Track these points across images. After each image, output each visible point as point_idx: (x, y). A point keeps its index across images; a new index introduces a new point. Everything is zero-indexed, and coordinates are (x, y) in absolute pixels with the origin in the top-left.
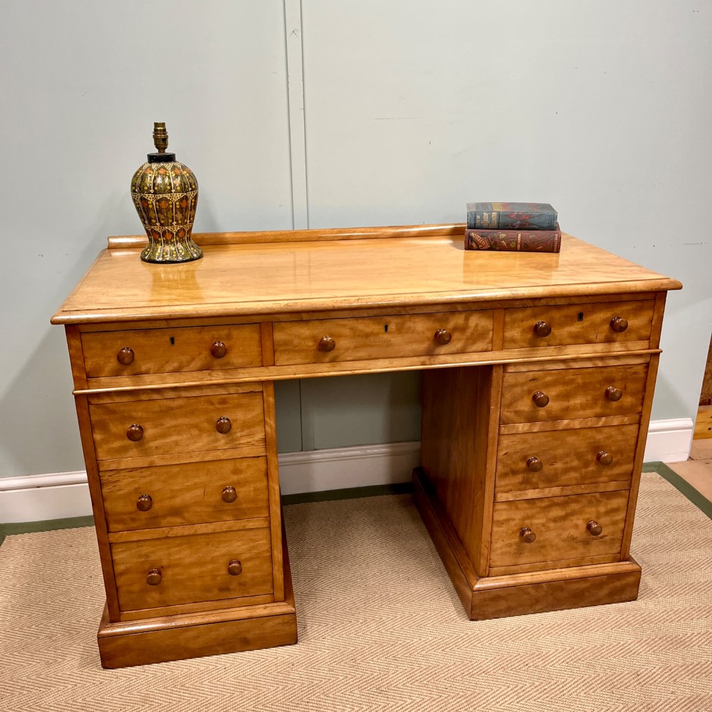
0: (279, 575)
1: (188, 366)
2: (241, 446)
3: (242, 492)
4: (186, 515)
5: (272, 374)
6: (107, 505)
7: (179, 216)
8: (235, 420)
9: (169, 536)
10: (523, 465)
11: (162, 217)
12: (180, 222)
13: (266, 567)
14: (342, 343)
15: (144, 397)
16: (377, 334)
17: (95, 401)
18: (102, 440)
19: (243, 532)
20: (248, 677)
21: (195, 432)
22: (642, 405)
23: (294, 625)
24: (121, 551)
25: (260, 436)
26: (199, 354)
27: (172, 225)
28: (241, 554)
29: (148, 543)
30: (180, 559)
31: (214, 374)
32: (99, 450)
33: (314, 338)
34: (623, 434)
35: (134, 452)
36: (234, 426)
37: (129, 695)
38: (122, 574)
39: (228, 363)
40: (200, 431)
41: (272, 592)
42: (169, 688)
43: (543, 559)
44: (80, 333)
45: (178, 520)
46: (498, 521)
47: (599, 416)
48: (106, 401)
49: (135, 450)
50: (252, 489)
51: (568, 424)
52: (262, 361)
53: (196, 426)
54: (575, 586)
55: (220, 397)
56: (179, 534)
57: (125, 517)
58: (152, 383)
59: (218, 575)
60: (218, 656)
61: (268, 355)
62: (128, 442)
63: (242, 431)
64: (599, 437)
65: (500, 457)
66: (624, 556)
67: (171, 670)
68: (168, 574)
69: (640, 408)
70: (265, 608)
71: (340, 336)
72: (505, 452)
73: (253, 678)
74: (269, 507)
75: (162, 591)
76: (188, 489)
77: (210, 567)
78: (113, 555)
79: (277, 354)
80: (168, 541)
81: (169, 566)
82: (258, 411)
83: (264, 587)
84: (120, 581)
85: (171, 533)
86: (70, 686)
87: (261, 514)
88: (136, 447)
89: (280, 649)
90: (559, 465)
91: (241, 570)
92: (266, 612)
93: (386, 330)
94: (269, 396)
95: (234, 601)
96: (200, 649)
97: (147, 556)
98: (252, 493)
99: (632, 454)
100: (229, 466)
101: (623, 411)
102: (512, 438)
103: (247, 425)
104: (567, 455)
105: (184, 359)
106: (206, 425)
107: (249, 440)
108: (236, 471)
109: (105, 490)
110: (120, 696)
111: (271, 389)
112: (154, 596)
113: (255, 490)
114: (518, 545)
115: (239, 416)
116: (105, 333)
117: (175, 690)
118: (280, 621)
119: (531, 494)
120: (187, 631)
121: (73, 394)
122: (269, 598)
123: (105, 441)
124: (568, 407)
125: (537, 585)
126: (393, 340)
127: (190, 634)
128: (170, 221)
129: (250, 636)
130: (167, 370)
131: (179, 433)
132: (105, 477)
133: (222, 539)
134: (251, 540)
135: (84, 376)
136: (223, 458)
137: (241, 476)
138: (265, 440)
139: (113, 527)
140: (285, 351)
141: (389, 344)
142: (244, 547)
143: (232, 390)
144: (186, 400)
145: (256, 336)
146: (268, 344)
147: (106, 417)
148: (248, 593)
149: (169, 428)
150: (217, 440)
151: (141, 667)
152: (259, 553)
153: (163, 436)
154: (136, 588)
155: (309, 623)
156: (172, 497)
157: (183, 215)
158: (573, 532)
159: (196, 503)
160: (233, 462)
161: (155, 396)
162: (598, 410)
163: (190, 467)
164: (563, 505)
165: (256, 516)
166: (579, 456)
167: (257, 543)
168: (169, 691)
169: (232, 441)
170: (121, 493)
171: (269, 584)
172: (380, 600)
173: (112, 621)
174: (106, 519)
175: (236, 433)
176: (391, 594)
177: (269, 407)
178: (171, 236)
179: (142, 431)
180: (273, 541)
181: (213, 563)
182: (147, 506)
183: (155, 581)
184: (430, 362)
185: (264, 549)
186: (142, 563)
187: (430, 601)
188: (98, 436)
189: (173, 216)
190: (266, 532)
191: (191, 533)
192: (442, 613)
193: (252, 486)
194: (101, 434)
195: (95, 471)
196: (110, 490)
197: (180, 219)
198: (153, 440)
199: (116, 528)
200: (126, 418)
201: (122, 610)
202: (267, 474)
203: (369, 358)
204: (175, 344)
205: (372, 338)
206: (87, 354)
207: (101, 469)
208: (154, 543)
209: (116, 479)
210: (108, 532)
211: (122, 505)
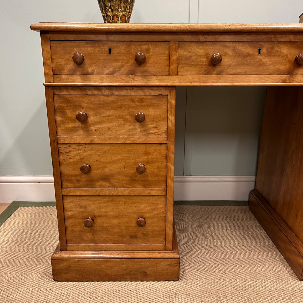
0: (170, 232)
1: (119, 71)
2: (151, 135)
3: (149, 168)
4: (112, 181)
5: (174, 82)
6: (62, 168)
7: (123, 5)
8: (149, 115)
9: (101, 194)
11: (112, 4)
12: (123, 9)
13: (162, 224)
14: (226, 61)
15: (90, 92)
16: (253, 56)
17: (57, 92)
18: (61, 121)
19: (148, 198)
20: (145, 298)
21: (121, 121)
23: (178, 267)
24: (70, 202)
25: (164, 128)
26: (127, 63)
27: (118, 11)
28: (146, 213)
29: (86, 198)
30: (106, 212)
31: (136, 78)
32: (59, 128)
33: (207, 55)
35: (81, 132)
36: (147, 119)
37: (66, 299)
38: (69, 218)
39: (146, 71)
40: (124, 121)
41: (164, 243)
42: (93, 298)
44: (50, 40)
45: (107, 184)
48: (65, 93)
49: (82, 130)
50: (156, 167)
52: (169, 71)
53: (122, 118)
55: (139, 97)
56: (107, 194)
57: (73, 178)
58: (95, 81)
59: (130, 226)
60: (126, 282)
61: (173, 66)
62: (78, 124)
63: (152, 124)
67: (95, 287)
68: (98, 221)
70: (159, 253)
71: (225, 55)
73: (148, 299)
74: (166, 181)
75: (94, 232)
76: (114, 162)
77: (125, 219)
78: (64, 204)
79: (180, 66)
80: (99, 198)
81: (100, 216)
82: (163, 110)
83: (159, 239)
84: (68, 223)
85: (102, 192)
86: (31, 289)
87: (161, 185)
88: (82, 128)
89: (167, 283)
91: (145, 224)
92: (159, 256)
93: (259, 53)
94: (172, 99)
95: (139, 246)
96: (115, 275)
97: (85, 207)
98: (156, 171)
100: (142, 149)
103: (155, 120)
105: (116, 65)
106: (129, 117)
107: (156, 131)
108: (147, 153)
109: (61, 158)
110: (60, 299)
111: (174, 93)
112: (88, 236)
113: (158, 168)
115: (150, 113)
116: (66, 42)
117: (96, 300)
118: (169, 263)
120: (107, 262)
121: (44, 85)
122: (162, 246)
123: (63, 122)
126: (263, 60)
127: (109, 264)
128: (117, 8)
129: (148, 271)
130: (105, 73)
131: (111, 122)
132: (62, 148)
133: (134, 200)
134: (153, 203)
135: (51, 73)
136: (138, 142)
137: (149, 157)
138: (167, 132)
139: (65, 184)
140: (185, 64)
141: (260, 64)
142: (148, 208)
143: (147, 92)
144: (116, 97)
145: (166, 51)
146: (174, 58)
147: (64, 105)
148: (149, 241)
149: (104, 117)
150: (135, 129)
151: (77, 283)
152: (158, 214)
153: (100, 122)
154: (77, 229)
155: (187, 269)
156: (104, 167)
157: (125, 5)
159: (119, 173)
160: (144, 146)
161: (97, 92)
163: (117, 147)
165: (157, 186)
167: (157, 206)
168: (92, 300)
169: (145, 130)
170: (71, 160)
171: (163, 237)
172: (233, 261)
173: (61, 250)
174: (61, 178)
175: (148, 125)
176: (241, 258)
177: (171, 108)
178: (117, 18)
179: (87, 116)
180: (167, 206)
181: (127, 218)
182: (86, 170)
183: (89, 224)
184: (290, 80)
185: (161, 211)
186: (82, 212)
187: (269, 265)
188: (58, 118)
189: (119, 5)
190: (163, 199)
191: (114, 195)
192: (278, 274)
193: (156, 164)
194: (60, 117)
195: (56, 143)
196: (64, 158)
197: (124, 8)
198: (94, 125)
199: (67, 185)
200: (77, 106)
201: (68, 243)
202: (167, 157)
203: (245, 74)
204: (111, 53)
205: (248, 58)
206: (53, 57)
207: (59, 142)
208: (90, 198)
209: (68, 150)
210: (62, 188)
211: (72, 169)
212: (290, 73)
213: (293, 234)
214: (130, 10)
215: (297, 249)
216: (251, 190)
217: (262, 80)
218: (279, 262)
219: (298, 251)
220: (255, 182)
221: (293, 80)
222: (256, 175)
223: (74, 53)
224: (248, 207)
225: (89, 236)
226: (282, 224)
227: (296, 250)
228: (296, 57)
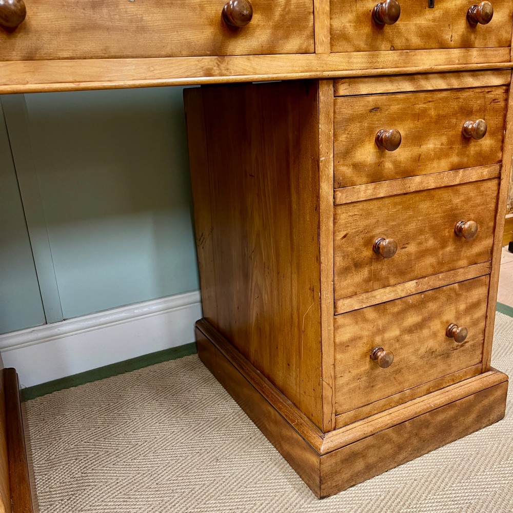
10: (367, 253)
16: (115, 3)
22: (502, 149)
34: (482, 194)
43: (399, 388)
46: (342, 344)
47: (455, 168)
51: (422, 183)
64: (457, 200)
65: (338, 242)
69: (500, 155)
72: (345, 233)
90: (412, 248)
99: (492, 224)
101: (482, 160)
102: (355, 210)
104: (421, 231)
114: (368, 374)
119: (383, 295)
124: (420, 155)
126: (146, 17)
141: (141, 28)
158: (431, 344)
162: (455, 159)
164: (418, 306)
166: (435, 231)
172: (181, 501)
176: (197, 487)
184: (220, 69)
187: (256, 483)
192: (277, 498)
203: (106, 56)
205: (105, 11)
212: (218, 52)
213: (289, 402)
215: (301, 436)
216: (197, 322)
217: (156, 72)
218: (273, 467)
219: (304, 439)
220: (202, 301)
221: (228, 69)
222: (200, 289)
224: (196, 356)
226: (266, 385)
227: (301, 438)
228: (224, 10)
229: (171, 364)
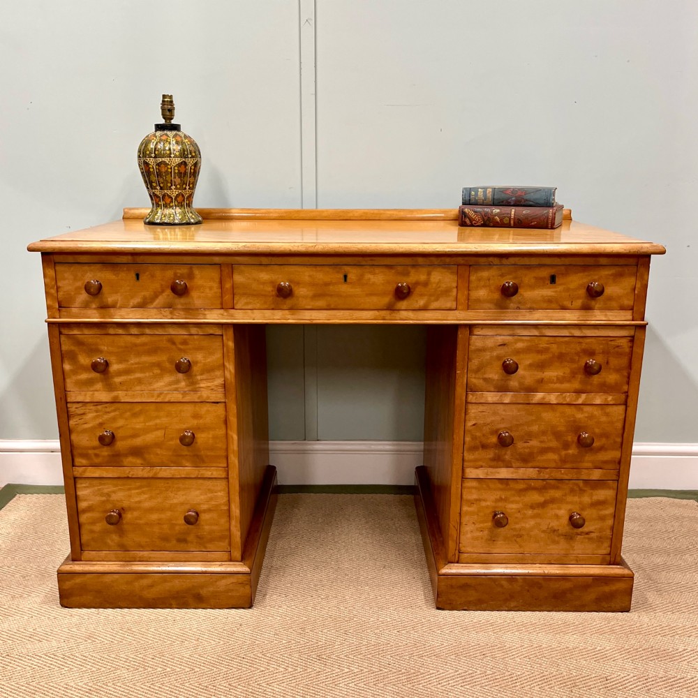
0: (236, 532)
1: (151, 302)
2: (202, 389)
3: (201, 438)
4: (147, 456)
6: (74, 437)
7: (178, 180)
8: (196, 363)
9: (130, 476)
10: (494, 439)
11: (161, 180)
12: (178, 186)
13: (223, 521)
14: (300, 291)
15: (111, 331)
16: (336, 284)
17: (65, 331)
18: (71, 370)
19: (201, 481)
20: (194, 630)
21: (157, 371)
22: (628, 383)
23: (248, 586)
24: (85, 487)
25: (220, 381)
26: (163, 292)
27: (171, 189)
28: (199, 504)
29: (109, 481)
30: (140, 502)
31: (175, 312)
32: (68, 381)
33: (272, 282)
34: (607, 415)
35: (99, 386)
36: (195, 369)
37: (77, 631)
38: (84, 511)
39: (190, 303)
40: (161, 370)
41: (229, 550)
43: (521, 550)
44: (55, 263)
45: (139, 461)
46: (468, 501)
47: (579, 392)
48: (75, 332)
49: (100, 383)
50: (210, 436)
51: (543, 398)
52: (222, 304)
53: (158, 365)
54: (555, 586)
55: (181, 337)
56: (139, 476)
57: (90, 452)
58: (117, 316)
59: (176, 525)
60: (171, 610)
61: (227, 297)
62: (94, 375)
63: (202, 375)
64: (579, 416)
65: (467, 428)
66: (614, 558)
67: (123, 616)
68: (128, 516)
69: (625, 388)
70: (220, 565)
71: (298, 283)
72: (474, 423)
74: (227, 457)
75: (121, 533)
76: (149, 430)
77: (169, 514)
78: (77, 491)
79: (236, 298)
80: (129, 482)
81: (129, 509)
82: (218, 355)
83: (222, 544)
84: (84, 518)
85: (131, 473)
86: (26, 618)
87: (220, 463)
88: (101, 380)
89: (233, 611)
90: (534, 443)
91: (198, 520)
92: (220, 569)
93: (345, 280)
94: (228, 340)
95: (191, 554)
96: (154, 599)
97: (108, 495)
98: (211, 441)
99: (619, 440)
100: (189, 410)
101: (605, 388)
102: (481, 408)
104: (544, 433)
105: (148, 295)
106: (167, 365)
107: (209, 384)
108: (196, 416)
109: (72, 422)
110: (68, 631)
111: (231, 332)
113: (214, 437)
114: (490, 530)
115: (199, 358)
116: (76, 265)
117: (121, 632)
118: (235, 581)
119: (504, 473)
120: (142, 578)
121: (46, 321)
122: (226, 556)
123: (74, 372)
124: (543, 379)
125: (512, 578)
126: (352, 290)
127: (145, 582)
128: (169, 185)
129: (204, 592)
130: (131, 305)
131: (142, 371)
132: (72, 408)
133: (181, 486)
134: (209, 490)
135: (56, 305)
136: (183, 400)
137: (201, 421)
138: (224, 386)
139: (78, 461)
140: (244, 294)
141: (348, 295)
142: (202, 497)
143: (193, 331)
144: (149, 337)
145: (217, 277)
146: (228, 285)
147: (75, 349)
148: (205, 547)
149: (132, 364)
150: (178, 382)
151: (97, 610)
152: (217, 505)
153: (127, 372)
154: (98, 527)
155: (270, 592)
156: (134, 436)
157: (181, 180)
158: (554, 524)
159: (158, 445)
160: (192, 405)
161: (120, 331)
162: (576, 385)
163: (151, 406)
164: (541, 490)
165: (215, 465)
166: (557, 435)
167: (216, 494)
168: (115, 632)
169: (193, 383)
170: (86, 426)
171: (227, 541)
172: (348, 581)
173: (74, 560)
174: (72, 452)
175: (196, 375)
176: (362, 578)
177: (228, 352)
178: (170, 200)
179: (107, 364)
180: (230, 493)
181: (171, 511)
182: (108, 441)
183: (113, 520)
184: (391, 317)
185: (222, 502)
186: (104, 502)
187: (401, 588)
188: (67, 367)
189: (171, 180)
190: (224, 483)
191: (150, 476)
192: (409, 599)
193: (211, 433)
194: (69, 364)
195: (63, 402)
196: (76, 423)
197: (179, 184)
198: (117, 376)
199: (81, 462)
200: (94, 350)
201: (83, 549)
202: (226, 422)
203: (328, 308)
204: (140, 279)
206: (59, 284)
207: (69, 400)
208: (115, 482)
209: (82, 412)
210: (73, 466)
211: (87, 438)
212: (391, 308)
214: (191, 186)
216: (418, 467)
222: (425, 440)
223: (86, 281)
224: (412, 497)
225: (115, 537)
229: (391, 497)
